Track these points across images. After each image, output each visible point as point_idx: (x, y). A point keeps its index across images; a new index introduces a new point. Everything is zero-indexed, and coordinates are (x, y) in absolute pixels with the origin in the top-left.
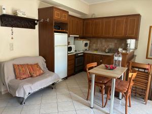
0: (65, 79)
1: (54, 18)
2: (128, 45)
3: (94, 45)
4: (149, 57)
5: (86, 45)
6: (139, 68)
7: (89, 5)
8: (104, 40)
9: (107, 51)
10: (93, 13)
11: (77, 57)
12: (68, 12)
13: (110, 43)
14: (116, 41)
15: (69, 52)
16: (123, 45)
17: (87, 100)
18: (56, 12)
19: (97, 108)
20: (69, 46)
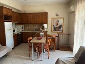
0: (13, 49)
1: (4, 13)
2: (44, 27)
3: (27, 28)
4: (52, 31)
5: (22, 28)
6: (50, 37)
7: (22, 6)
8: (32, 25)
9: (34, 30)
10: (25, 10)
11: (18, 35)
12: (11, 10)
13: (35, 26)
14: (38, 25)
15: (14, 33)
16: (42, 27)
17: (29, 57)
18: (4, 10)
19: (35, 60)
20: (14, 29)
